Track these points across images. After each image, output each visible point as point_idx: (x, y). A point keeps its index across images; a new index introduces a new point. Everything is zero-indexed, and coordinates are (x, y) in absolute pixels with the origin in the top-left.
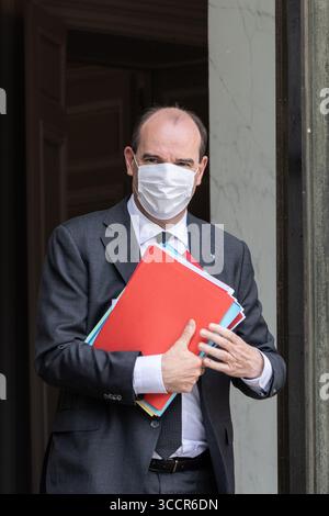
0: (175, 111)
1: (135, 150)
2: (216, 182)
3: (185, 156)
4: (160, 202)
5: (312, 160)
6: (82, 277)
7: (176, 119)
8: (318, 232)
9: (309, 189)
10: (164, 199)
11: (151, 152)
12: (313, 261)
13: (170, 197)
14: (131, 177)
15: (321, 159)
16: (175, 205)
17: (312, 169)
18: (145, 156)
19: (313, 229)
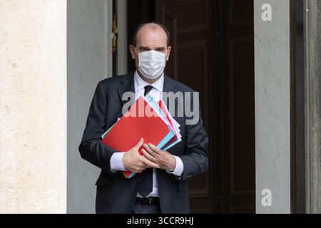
0: (153, 24)
1: (135, 46)
2: (257, 38)
3: (160, 46)
4: (150, 71)
5: (309, 26)
6: (104, 107)
7: (154, 28)
8: (312, 65)
9: (307, 41)
10: (152, 69)
11: (144, 46)
12: (309, 80)
13: (155, 67)
14: (134, 60)
15: (314, 25)
16: (158, 71)
17: (309, 31)
18: (141, 47)
19: (309, 63)
